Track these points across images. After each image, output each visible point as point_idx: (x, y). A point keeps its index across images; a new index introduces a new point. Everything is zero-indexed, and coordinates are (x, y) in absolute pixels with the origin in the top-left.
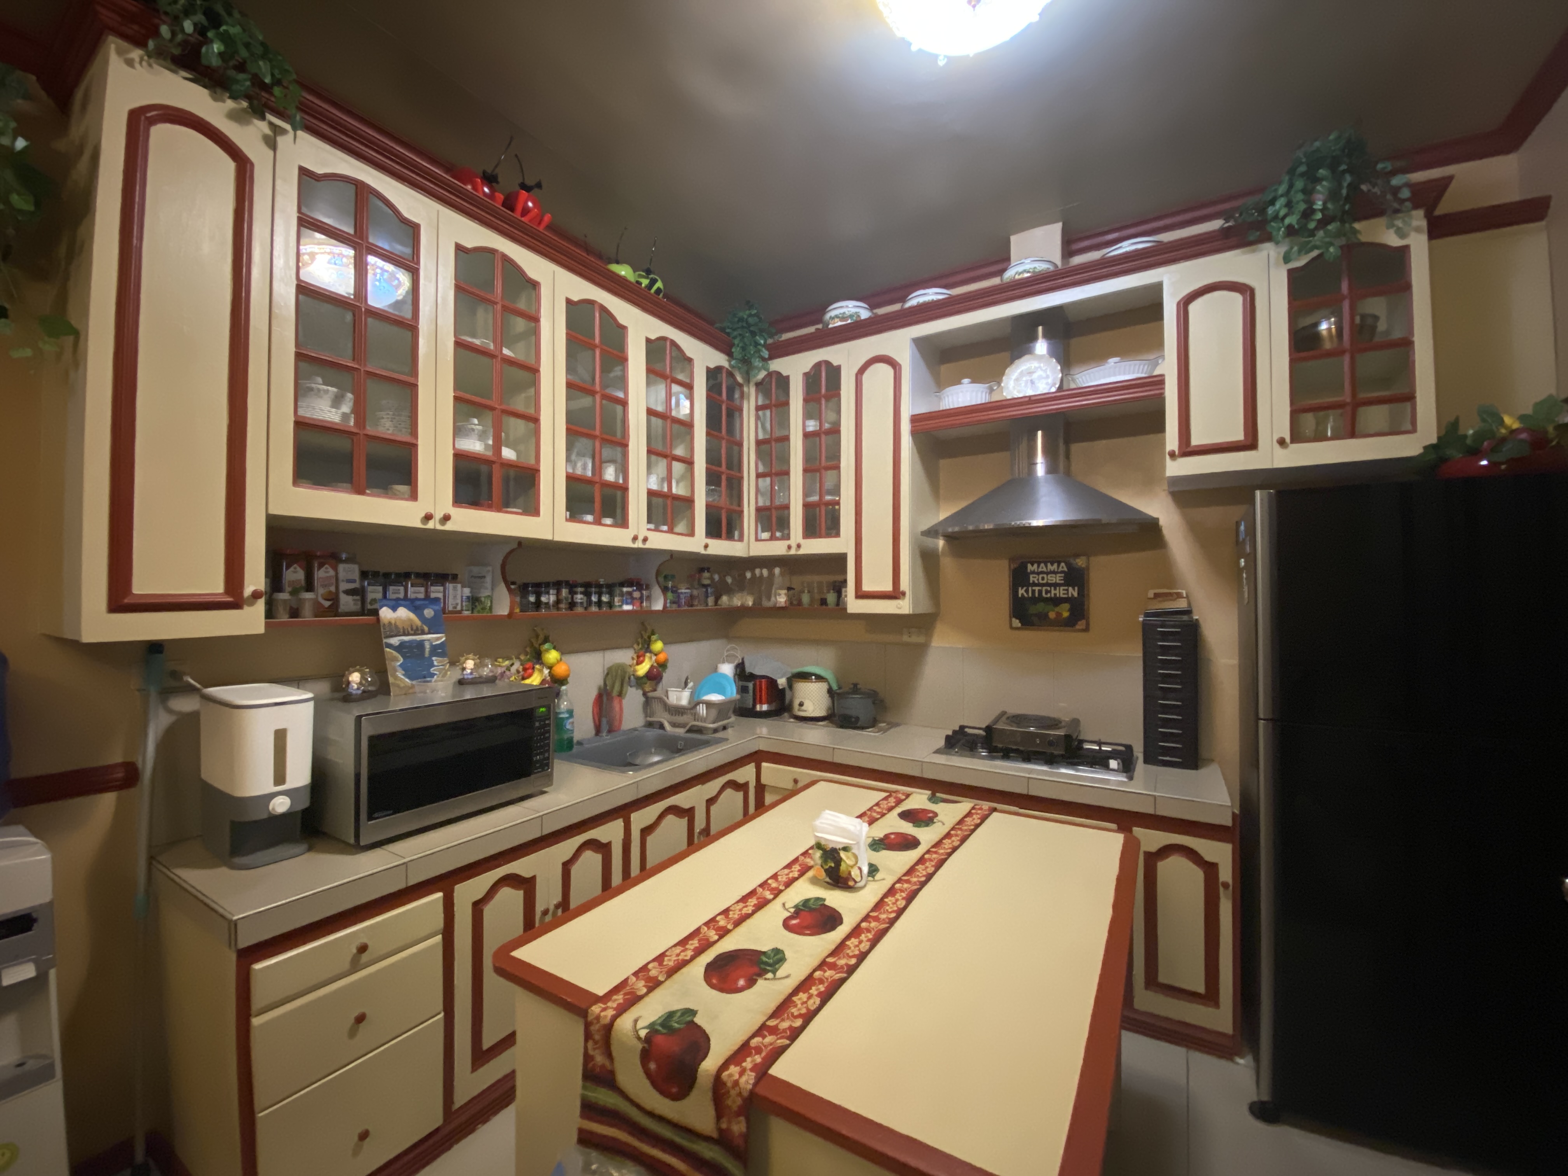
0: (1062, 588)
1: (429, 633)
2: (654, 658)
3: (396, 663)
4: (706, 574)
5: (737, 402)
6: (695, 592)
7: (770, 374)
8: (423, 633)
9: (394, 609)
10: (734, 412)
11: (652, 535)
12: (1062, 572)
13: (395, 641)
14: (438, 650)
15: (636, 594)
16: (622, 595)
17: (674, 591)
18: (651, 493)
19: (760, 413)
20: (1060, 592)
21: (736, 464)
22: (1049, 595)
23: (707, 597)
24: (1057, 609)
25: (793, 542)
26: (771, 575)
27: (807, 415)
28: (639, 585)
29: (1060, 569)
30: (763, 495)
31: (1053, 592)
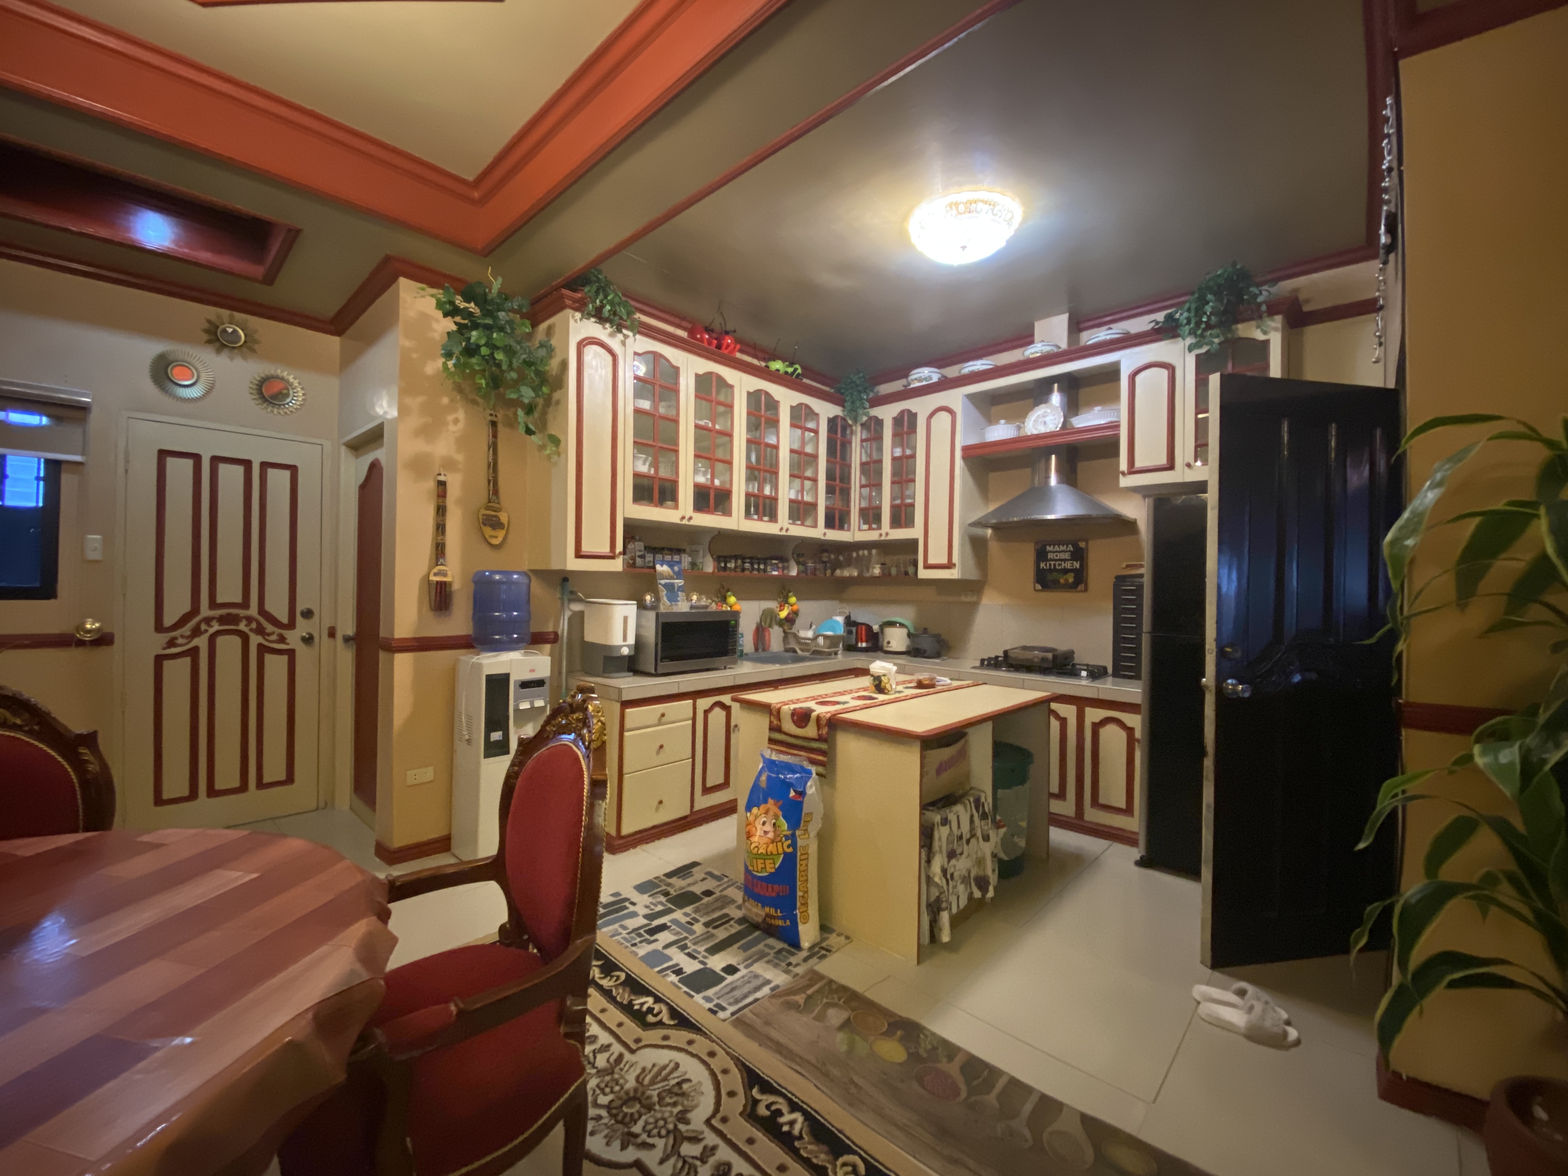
0: (1069, 562)
1: (677, 579)
2: (790, 608)
3: (663, 593)
4: (825, 554)
5: (848, 437)
6: (818, 566)
7: (870, 418)
8: (674, 579)
9: (662, 565)
10: (846, 444)
11: (791, 527)
12: (1070, 551)
13: (663, 582)
14: (681, 589)
15: (780, 565)
16: (772, 565)
17: (804, 564)
18: (791, 501)
19: (864, 444)
20: (1068, 565)
21: (846, 478)
22: (1060, 567)
23: (825, 570)
24: (1065, 577)
25: (883, 531)
26: (870, 553)
27: (894, 446)
28: (783, 559)
29: (1068, 549)
30: (864, 498)
31: (1063, 565)
